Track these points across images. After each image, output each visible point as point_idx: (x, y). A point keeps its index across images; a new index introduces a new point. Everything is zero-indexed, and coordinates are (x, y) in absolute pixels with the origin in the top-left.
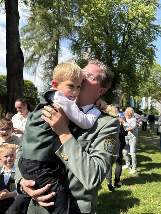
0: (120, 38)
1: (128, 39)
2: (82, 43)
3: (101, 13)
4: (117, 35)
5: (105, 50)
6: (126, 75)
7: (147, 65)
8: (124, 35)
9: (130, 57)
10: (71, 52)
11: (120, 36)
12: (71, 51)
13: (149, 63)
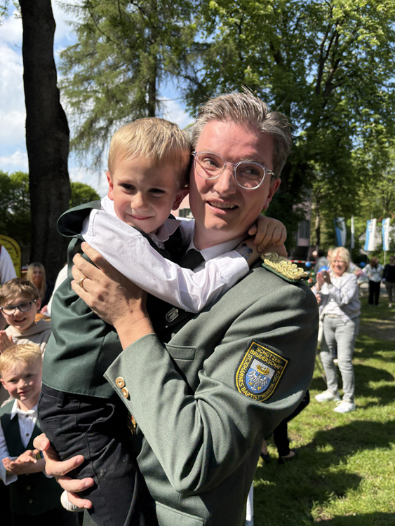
0: (311, 70)
1: (331, 71)
2: (214, 87)
3: (261, 6)
4: (303, 61)
5: (273, 102)
6: (327, 165)
7: (381, 136)
8: (321, 61)
9: (336, 119)
10: (187, 111)
11: (310, 65)
12: (187, 108)
13: (387, 132)
